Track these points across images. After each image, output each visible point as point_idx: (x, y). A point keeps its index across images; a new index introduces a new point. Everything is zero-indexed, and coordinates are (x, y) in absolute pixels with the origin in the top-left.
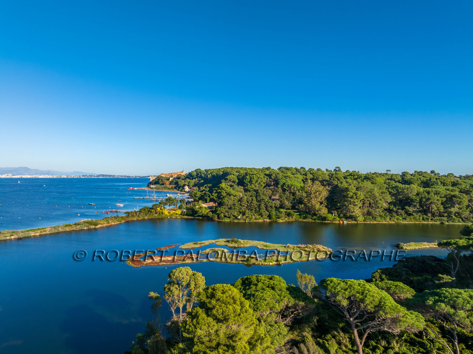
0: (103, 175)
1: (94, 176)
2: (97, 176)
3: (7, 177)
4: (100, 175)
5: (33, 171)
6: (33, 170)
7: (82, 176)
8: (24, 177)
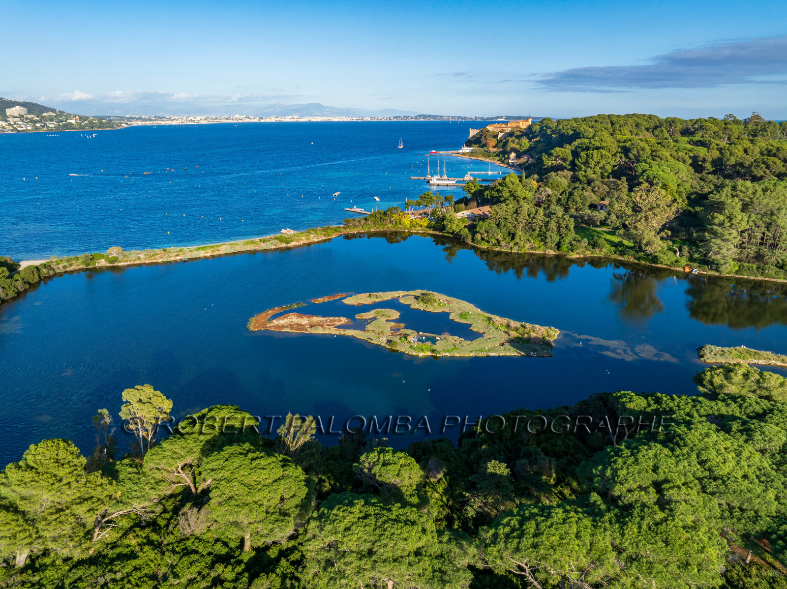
0: (425, 116)
1: (412, 118)
2: (416, 118)
3: (292, 120)
4: (420, 116)
5: (328, 110)
6: (327, 107)
7: (394, 117)
8: (313, 120)
